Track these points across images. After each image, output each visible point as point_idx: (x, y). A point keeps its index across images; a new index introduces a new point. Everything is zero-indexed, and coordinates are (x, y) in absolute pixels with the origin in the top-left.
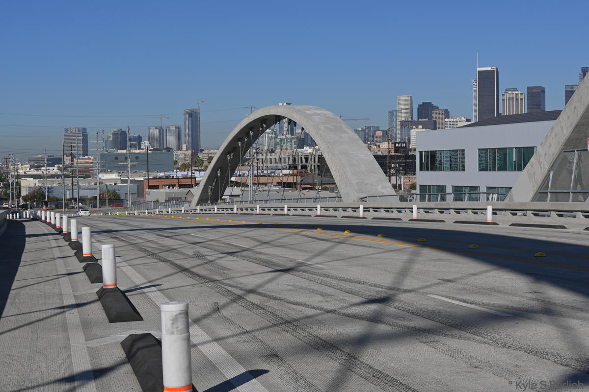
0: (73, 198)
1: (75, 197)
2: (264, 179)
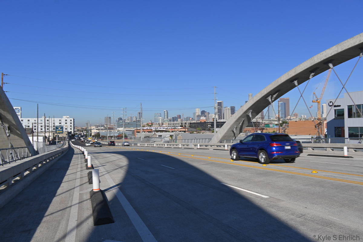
2: (175, 130)
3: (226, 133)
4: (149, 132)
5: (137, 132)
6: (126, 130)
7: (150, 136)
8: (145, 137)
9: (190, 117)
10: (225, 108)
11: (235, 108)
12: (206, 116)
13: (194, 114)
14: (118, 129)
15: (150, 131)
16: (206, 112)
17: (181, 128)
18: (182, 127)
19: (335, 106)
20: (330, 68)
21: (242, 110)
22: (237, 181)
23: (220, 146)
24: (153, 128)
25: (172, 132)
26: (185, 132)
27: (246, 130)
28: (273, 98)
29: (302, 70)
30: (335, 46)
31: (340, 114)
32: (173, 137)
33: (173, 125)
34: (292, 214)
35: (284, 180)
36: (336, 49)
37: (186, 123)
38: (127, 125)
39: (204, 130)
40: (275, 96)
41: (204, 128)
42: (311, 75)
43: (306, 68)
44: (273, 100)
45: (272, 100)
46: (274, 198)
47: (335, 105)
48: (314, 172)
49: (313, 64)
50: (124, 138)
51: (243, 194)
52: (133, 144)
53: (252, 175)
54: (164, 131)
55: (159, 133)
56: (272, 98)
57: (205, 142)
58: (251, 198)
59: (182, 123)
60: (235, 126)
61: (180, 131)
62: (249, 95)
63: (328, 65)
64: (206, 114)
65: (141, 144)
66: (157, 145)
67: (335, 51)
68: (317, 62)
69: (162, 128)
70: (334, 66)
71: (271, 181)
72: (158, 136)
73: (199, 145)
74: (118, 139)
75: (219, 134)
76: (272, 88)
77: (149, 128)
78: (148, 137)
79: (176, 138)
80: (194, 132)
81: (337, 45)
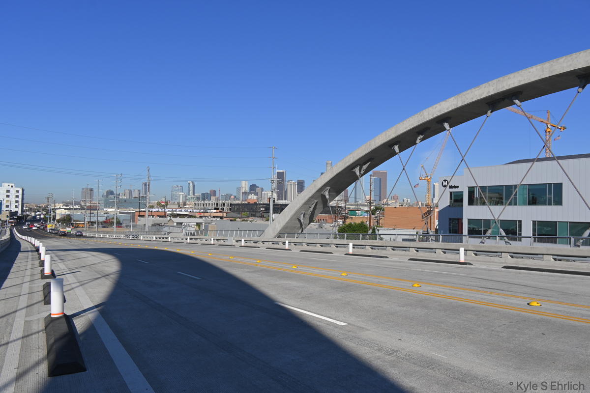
0: (90, 222)
1: (91, 221)
2: (206, 214)
3: (287, 223)
4: (160, 216)
5: (139, 216)
6: (120, 213)
7: (161, 224)
8: (153, 225)
9: (231, 195)
10: (288, 181)
11: (304, 182)
12: (257, 193)
13: (239, 189)
14: (105, 209)
15: (163, 214)
16: (258, 187)
17: (215, 212)
18: (218, 211)
19: (451, 187)
20: (445, 129)
21: (315, 186)
22: (299, 300)
23: (277, 243)
24: (168, 211)
25: (201, 217)
26: (221, 218)
27: (319, 218)
28: (362, 169)
29: (405, 130)
30: (453, 98)
31: (457, 199)
32: (201, 225)
33: (202, 207)
34: (379, 350)
35: (371, 298)
36: (455, 102)
37: (224, 204)
38: (121, 204)
39: (254, 216)
40: (365, 167)
41: (254, 213)
42: (419, 138)
43: (411, 127)
44: (362, 172)
45: (360, 174)
46: (355, 326)
47: (450, 184)
48: (416, 285)
49: (421, 122)
50: (115, 225)
51: (308, 320)
52: (131, 237)
53: (325, 289)
54: (186, 215)
55: (178, 220)
56: (360, 170)
57: (254, 236)
58: (319, 325)
59: (217, 204)
60: (303, 212)
61: (214, 217)
62: (327, 164)
63: (443, 125)
64: (258, 190)
65: (144, 236)
66: (174, 238)
67: (454, 104)
68: (428, 119)
69: (183, 210)
70: (451, 127)
71: (352, 299)
72: (175, 224)
73: (243, 240)
74: (104, 227)
75: (277, 224)
76: (362, 155)
77: (160, 210)
78: (159, 225)
79: (206, 227)
80: (237, 220)
81: (456, 96)
